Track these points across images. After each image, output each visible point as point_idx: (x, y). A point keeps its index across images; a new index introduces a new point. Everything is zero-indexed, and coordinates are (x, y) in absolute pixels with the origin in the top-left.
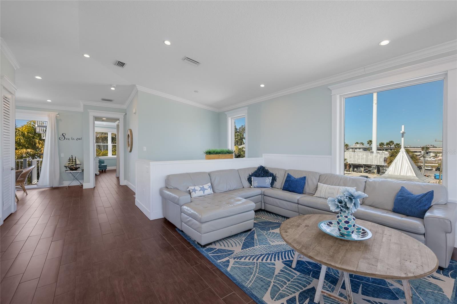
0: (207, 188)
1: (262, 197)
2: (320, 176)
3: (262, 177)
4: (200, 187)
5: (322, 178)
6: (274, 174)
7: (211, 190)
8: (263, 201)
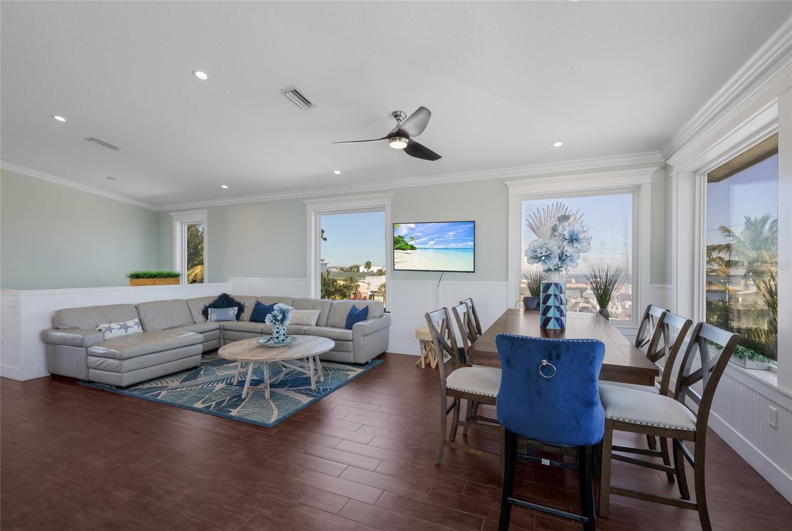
0: (132, 326)
1: (220, 332)
2: (293, 302)
3: (224, 307)
4: (119, 324)
5: (297, 304)
6: (242, 304)
7: (139, 328)
8: (222, 338)
